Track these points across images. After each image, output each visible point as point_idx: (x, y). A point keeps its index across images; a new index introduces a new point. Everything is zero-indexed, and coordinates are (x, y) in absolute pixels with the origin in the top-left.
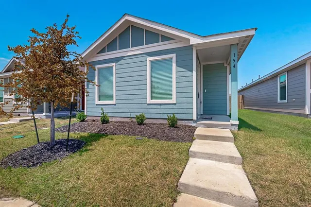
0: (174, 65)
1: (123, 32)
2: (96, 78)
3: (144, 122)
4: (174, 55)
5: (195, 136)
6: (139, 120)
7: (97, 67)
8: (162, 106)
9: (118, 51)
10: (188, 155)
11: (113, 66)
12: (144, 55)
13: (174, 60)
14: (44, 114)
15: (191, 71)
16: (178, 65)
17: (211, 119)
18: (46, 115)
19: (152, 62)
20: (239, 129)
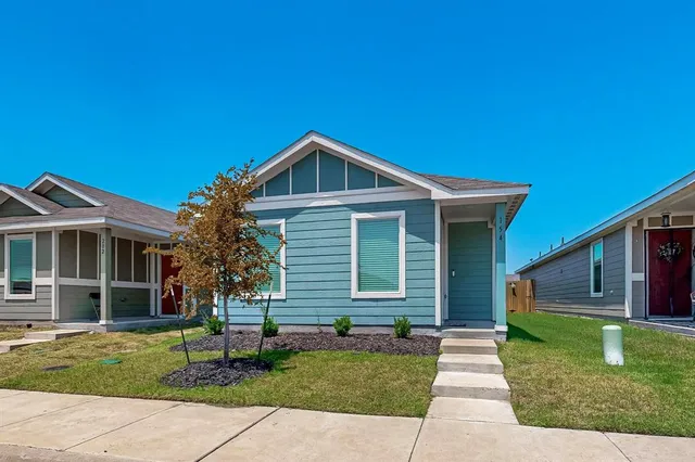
0: (402, 231)
1: (302, 160)
3: (350, 332)
4: (402, 213)
5: (441, 349)
6: (341, 328)
8: (380, 304)
9: (291, 196)
10: (435, 369)
11: (279, 226)
12: (345, 208)
13: (402, 221)
14: (103, 322)
15: (433, 242)
16: (408, 231)
17: (464, 326)
18: (106, 325)
19: (360, 222)
20: (508, 339)
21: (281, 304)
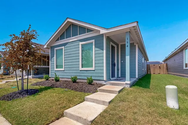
0: (94, 46)
1: (68, 28)
2: (55, 55)
3: (77, 81)
4: (93, 41)
5: (98, 90)
6: (73, 80)
7: (55, 49)
8: (88, 72)
9: (65, 39)
10: (84, 100)
11: (63, 49)
12: (78, 41)
13: (94, 43)
14: (31, 76)
15: (103, 50)
16: (95, 47)
18: (32, 77)
19: (82, 45)
21: (63, 72)
